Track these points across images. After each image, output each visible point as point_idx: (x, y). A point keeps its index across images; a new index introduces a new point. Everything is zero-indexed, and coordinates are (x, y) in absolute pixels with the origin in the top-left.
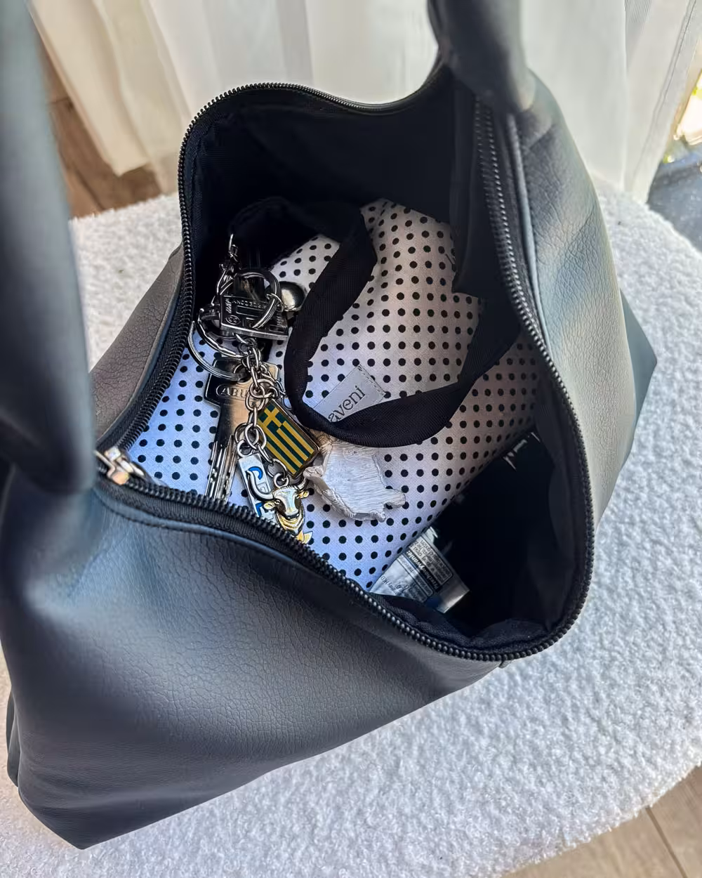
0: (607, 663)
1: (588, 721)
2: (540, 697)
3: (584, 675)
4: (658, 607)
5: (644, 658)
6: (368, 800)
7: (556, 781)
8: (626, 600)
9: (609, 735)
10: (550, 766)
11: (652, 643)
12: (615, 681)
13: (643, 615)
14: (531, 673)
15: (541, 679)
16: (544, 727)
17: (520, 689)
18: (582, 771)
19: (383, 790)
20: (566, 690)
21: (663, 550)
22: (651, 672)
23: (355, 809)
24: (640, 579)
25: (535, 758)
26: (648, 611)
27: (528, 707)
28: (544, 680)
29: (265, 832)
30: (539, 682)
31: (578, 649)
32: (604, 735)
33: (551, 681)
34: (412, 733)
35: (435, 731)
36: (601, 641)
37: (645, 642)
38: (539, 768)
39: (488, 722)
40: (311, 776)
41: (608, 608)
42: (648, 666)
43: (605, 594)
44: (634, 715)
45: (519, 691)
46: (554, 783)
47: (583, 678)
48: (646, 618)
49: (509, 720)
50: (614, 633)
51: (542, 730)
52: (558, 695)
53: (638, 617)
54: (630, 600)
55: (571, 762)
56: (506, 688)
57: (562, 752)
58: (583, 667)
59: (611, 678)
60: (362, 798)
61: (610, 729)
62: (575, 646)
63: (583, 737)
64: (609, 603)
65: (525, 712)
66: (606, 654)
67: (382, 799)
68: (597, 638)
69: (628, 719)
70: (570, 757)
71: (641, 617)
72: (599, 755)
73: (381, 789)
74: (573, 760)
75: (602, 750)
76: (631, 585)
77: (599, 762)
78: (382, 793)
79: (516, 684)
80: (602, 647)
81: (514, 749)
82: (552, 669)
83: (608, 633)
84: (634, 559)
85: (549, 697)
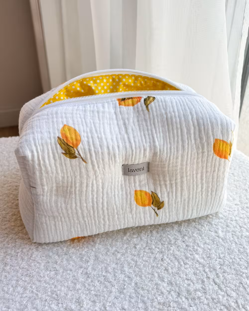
0: (222, 264)
1: (214, 284)
2: (192, 272)
3: (212, 266)
4: (244, 248)
5: (238, 264)
6: (109, 300)
7: (198, 306)
8: (230, 243)
9: (224, 292)
10: (196, 300)
11: (242, 260)
12: (226, 271)
13: (237, 249)
14: (188, 262)
15: (193, 266)
16: (193, 283)
17: (183, 268)
18: (210, 304)
19: (116, 298)
20: (204, 271)
21: (245, 230)
22: (242, 269)
23: (102, 303)
24: (235, 238)
25: (188, 295)
26: (240, 248)
27: (186, 275)
28: (194, 266)
29: (58, 306)
30: (192, 266)
31: (209, 257)
32: (222, 292)
33: (197, 267)
34: (133, 277)
35: (144, 278)
36: (219, 255)
37: (239, 258)
38: (190, 300)
39: (167, 278)
40: (85, 287)
41: (222, 245)
42: (241, 268)
43: (221, 240)
44: (235, 286)
45: (183, 269)
46: (197, 307)
47: (211, 268)
48: (239, 250)
49: (177, 278)
50: (225, 254)
51: (192, 284)
52: (200, 272)
53: (235, 250)
54: (232, 244)
55: (205, 299)
56: (177, 266)
57: (201, 295)
58: (211, 263)
59: (224, 270)
60: (106, 299)
61: (224, 289)
62: (208, 256)
63: (211, 290)
64: (223, 243)
65: (185, 276)
66: (221, 260)
67: (115, 301)
68: (218, 254)
69: (233, 287)
70: (205, 298)
71: (237, 250)
72: (219, 298)
73: (116, 297)
74: (207, 299)
75: (220, 297)
76: (232, 239)
77: (219, 302)
78: (115, 299)
79: (181, 266)
80: (220, 258)
81: (179, 290)
82: (197, 263)
83: (222, 253)
84: (233, 231)
85: (197, 272)
